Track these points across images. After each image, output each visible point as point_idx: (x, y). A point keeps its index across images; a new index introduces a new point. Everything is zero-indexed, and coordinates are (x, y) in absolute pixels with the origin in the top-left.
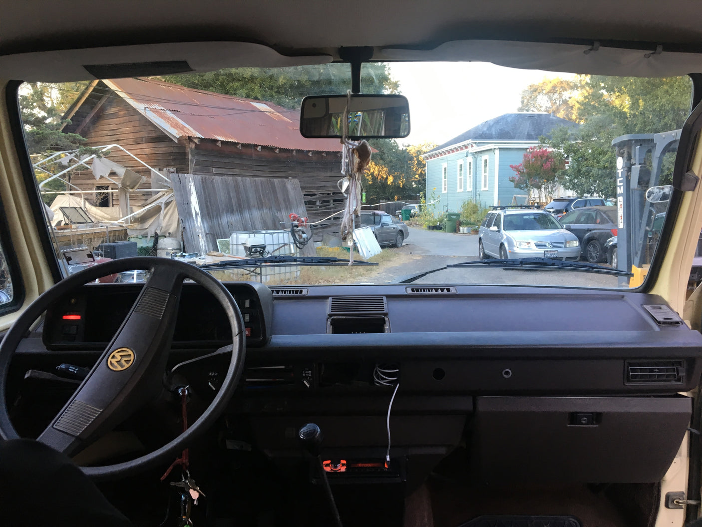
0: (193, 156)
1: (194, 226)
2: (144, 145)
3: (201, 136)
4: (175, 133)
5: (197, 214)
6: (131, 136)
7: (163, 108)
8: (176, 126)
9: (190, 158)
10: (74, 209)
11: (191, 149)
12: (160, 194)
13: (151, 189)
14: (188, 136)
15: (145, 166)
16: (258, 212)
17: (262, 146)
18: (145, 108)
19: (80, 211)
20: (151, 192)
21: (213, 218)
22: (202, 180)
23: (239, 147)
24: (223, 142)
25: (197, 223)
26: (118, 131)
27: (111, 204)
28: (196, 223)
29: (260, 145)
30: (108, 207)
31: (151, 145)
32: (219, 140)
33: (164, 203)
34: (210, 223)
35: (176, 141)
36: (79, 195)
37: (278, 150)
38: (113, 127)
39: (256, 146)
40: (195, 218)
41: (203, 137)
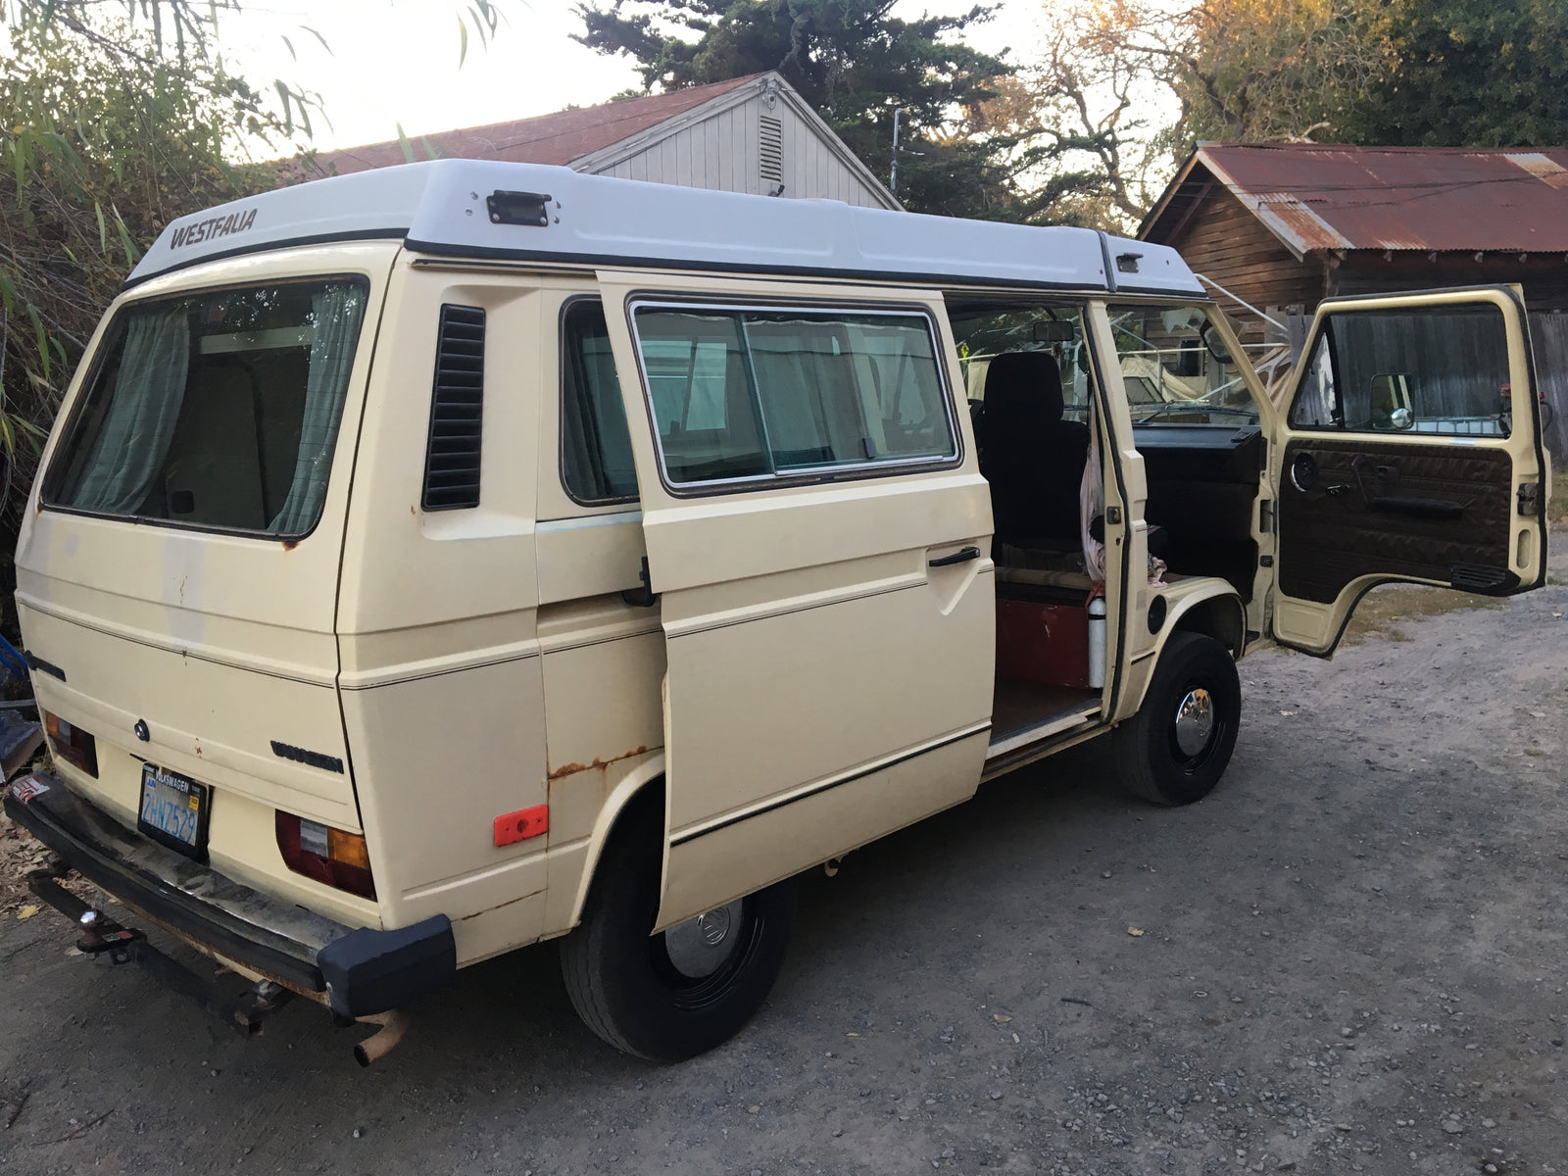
0: (1335, 282)
1: (1321, 407)
2: (1260, 267)
3: (1350, 245)
4: (1300, 244)
5: (1327, 387)
6: (1242, 251)
7: (1292, 199)
8: (1307, 231)
9: (1328, 286)
10: (1138, 381)
11: (1332, 270)
12: (1274, 352)
13: (1263, 343)
14: (1329, 249)
15: (1240, 305)
16: (1464, 382)
17: (1485, 252)
18: (1260, 204)
19: (1148, 385)
20: (1263, 347)
21: (1362, 394)
22: (1348, 325)
23: (1432, 257)
24: (1395, 252)
25: (1327, 403)
26: (1223, 243)
27: (1202, 372)
28: (1324, 402)
29: (1480, 251)
30: (1197, 375)
31: (1270, 266)
32: (1386, 250)
33: (1273, 368)
34: (1354, 403)
35: (1301, 259)
36: (1153, 357)
37: (1525, 256)
38: (1216, 236)
39: (1474, 252)
40: (1322, 394)
41: (1353, 247)
